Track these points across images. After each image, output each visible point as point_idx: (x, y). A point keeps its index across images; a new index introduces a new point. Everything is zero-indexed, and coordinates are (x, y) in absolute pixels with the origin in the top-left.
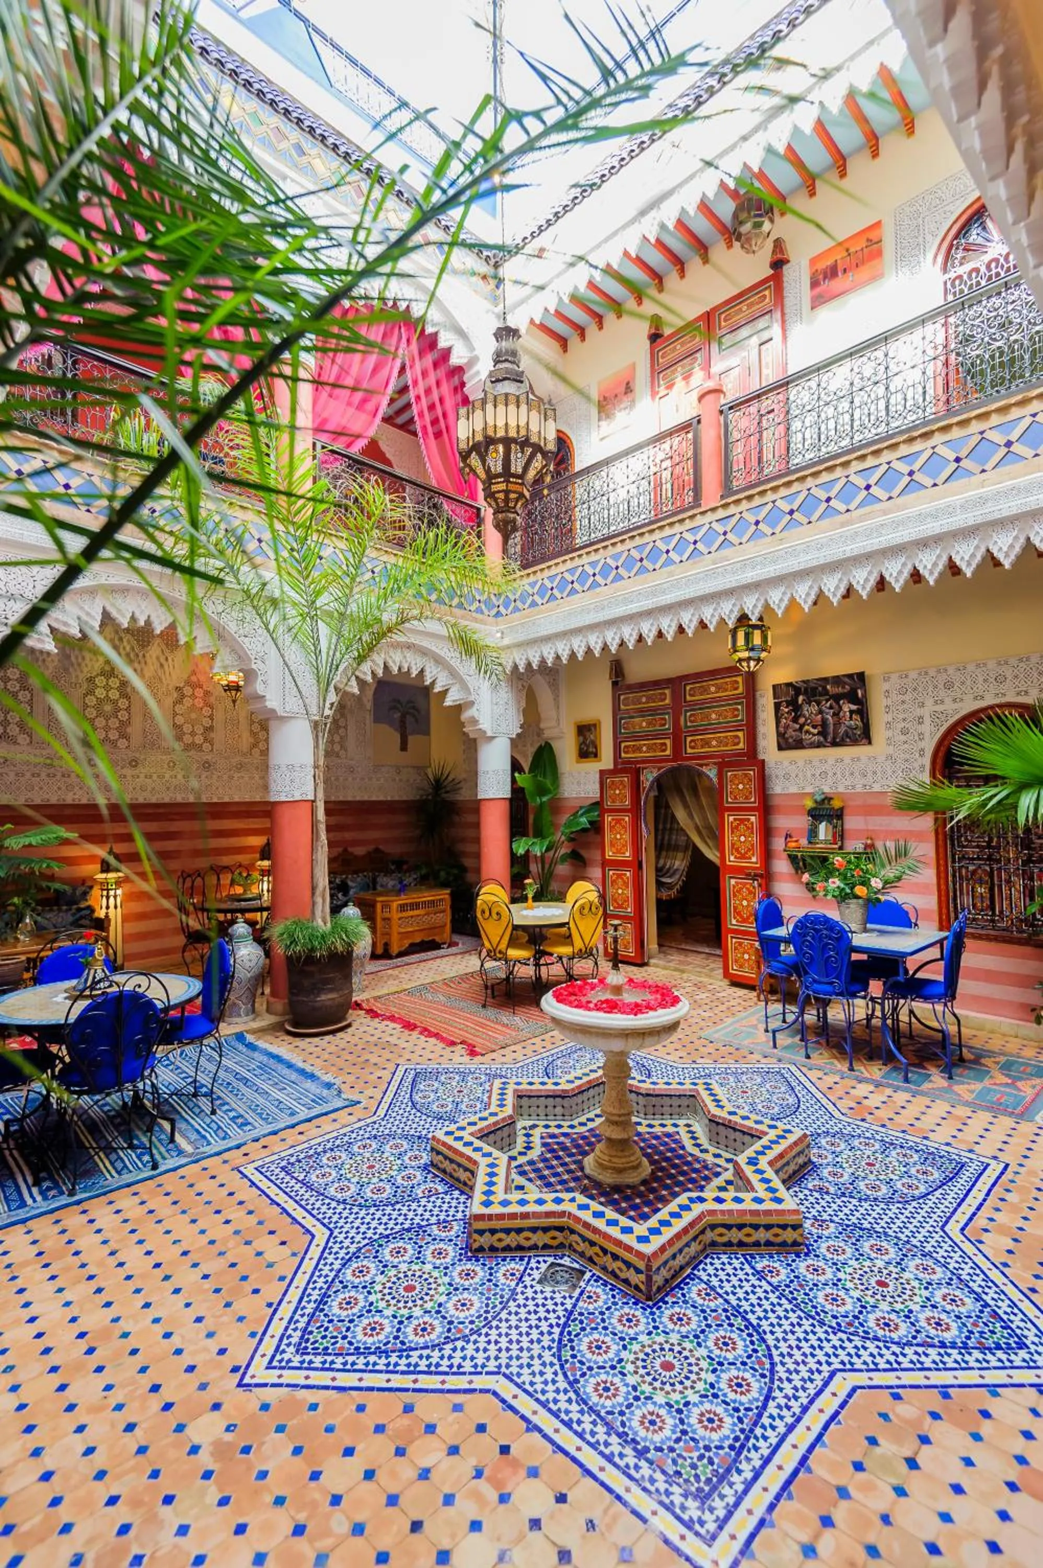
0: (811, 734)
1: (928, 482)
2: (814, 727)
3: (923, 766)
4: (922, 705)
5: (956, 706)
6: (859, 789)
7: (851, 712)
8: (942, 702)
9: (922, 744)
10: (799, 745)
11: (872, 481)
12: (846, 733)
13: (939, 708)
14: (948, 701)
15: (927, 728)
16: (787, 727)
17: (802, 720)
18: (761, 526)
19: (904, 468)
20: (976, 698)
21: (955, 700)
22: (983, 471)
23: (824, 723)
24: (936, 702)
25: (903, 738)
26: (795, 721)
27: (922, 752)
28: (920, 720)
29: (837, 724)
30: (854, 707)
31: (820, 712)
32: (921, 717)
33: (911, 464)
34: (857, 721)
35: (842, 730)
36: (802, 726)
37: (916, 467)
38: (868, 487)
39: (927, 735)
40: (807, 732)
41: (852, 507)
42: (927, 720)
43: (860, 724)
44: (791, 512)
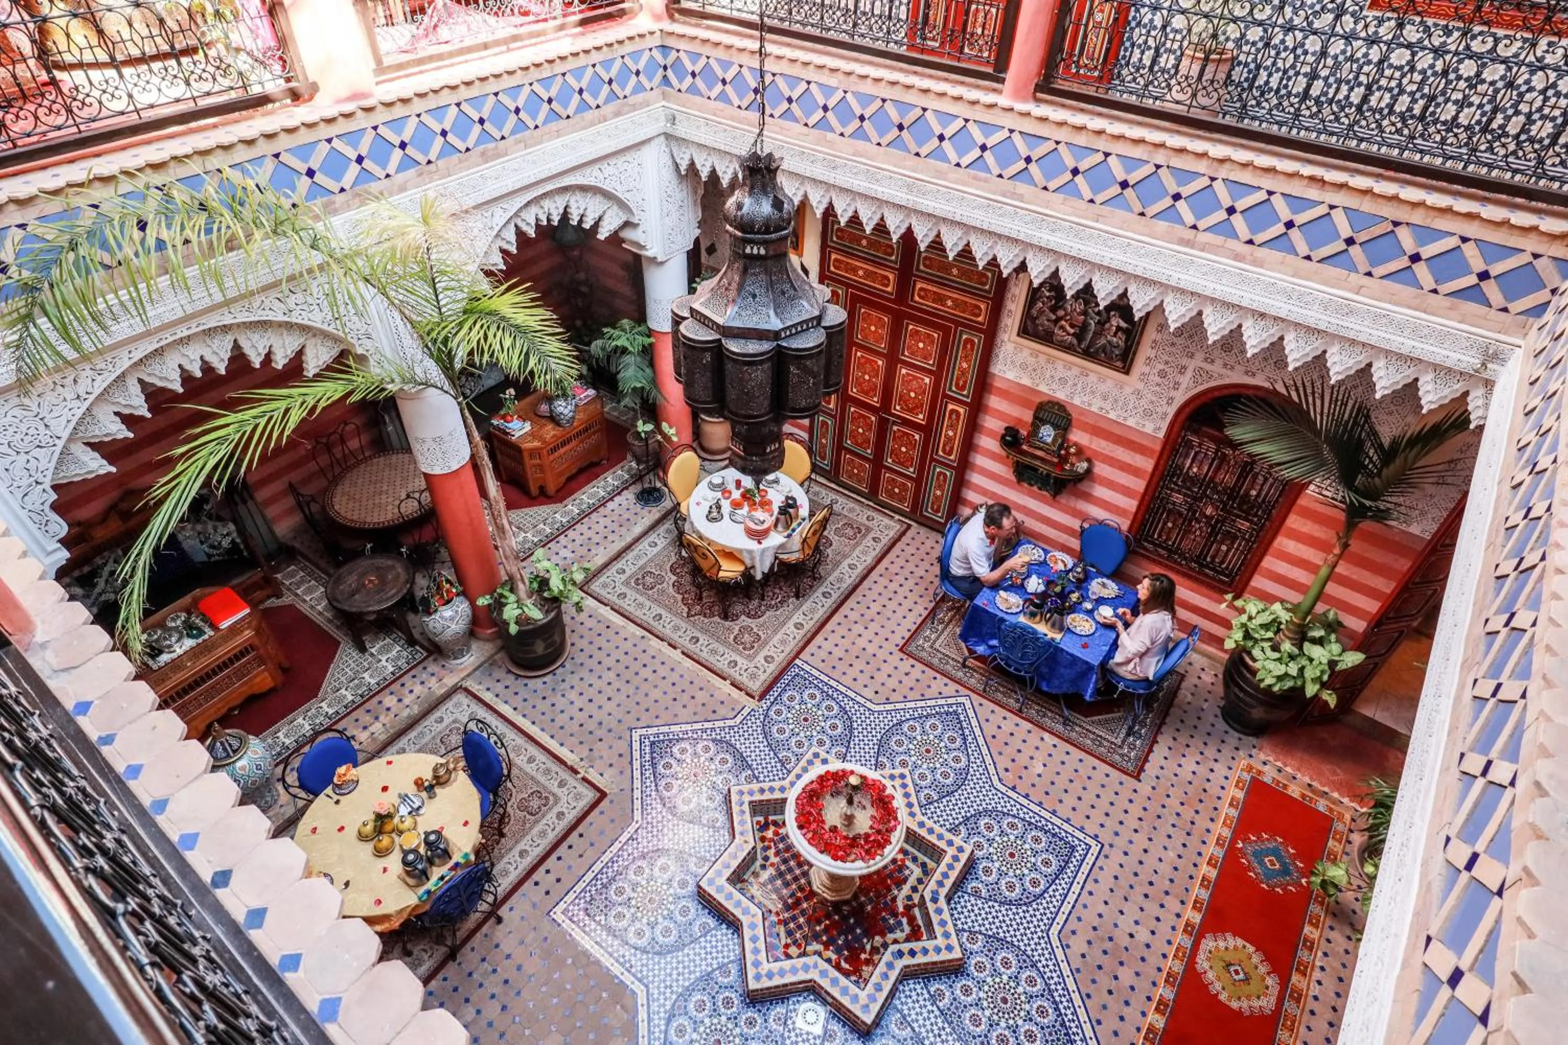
0: (1065, 333)
1: (1303, 249)
2: (1072, 326)
3: (1166, 414)
4: (1192, 356)
5: (1223, 371)
6: (1094, 409)
7: (1119, 328)
8: (1213, 361)
9: (1173, 393)
10: (1047, 338)
11: (1240, 205)
12: (1104, 346)
13: (1208, 367)
14: (1219, 362)
15: (1186, 380)
16: (1041, 312)
17: (1061, 313)
18: (1079, 179)
19: (1284, 211)
20: (1247, 373)
21: (1225, 365)
22: (1369, 274)
23: (1084, 327)
24: (1206, 360)
25: (1158, 379)
26: (1054, 309)
27: (1170, 401)
28: (1183, 370)
29: (1098, 334)
30: (1123, 324)
31: (1085, 313)
32: (1184, 368)
33: (1295, 212)
34: (1119, 340)
35: (1103, 341)
36: (1059, 319)
37: (1300, 219)
38: (1231, 211)
39: (1183, 386)
40: (1062, 327)
41: (1202, 225)
42: (1189, 373)
43: (1122, 344)
44: (1124, 185)
